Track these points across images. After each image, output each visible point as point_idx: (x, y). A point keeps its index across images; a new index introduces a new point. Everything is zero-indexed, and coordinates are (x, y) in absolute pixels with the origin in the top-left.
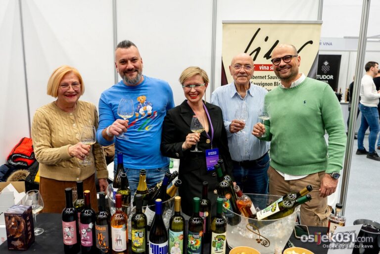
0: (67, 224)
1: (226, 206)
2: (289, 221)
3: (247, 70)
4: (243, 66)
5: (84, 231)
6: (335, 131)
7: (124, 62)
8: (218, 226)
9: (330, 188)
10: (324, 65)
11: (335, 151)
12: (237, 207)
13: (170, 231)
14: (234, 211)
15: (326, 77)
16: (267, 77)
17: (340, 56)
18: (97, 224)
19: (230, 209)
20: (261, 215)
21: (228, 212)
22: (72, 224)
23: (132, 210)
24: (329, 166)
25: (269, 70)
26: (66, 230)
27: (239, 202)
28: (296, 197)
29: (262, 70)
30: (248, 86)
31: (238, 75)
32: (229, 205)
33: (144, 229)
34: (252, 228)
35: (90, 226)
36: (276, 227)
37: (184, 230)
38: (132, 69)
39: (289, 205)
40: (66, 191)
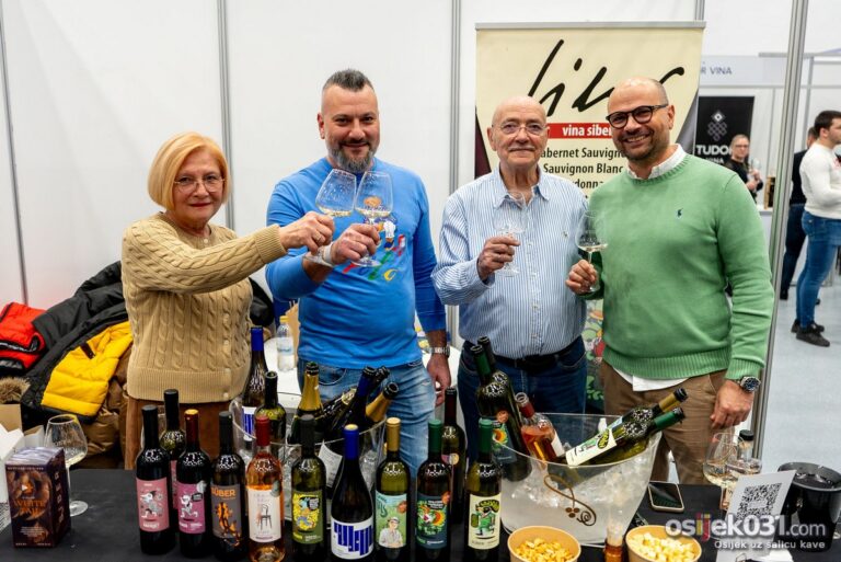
0: (148, 484)
1: (497, 438)
2: (638, 469)
3: (532, 136)
4: (523, 126)
5: (185, 499)
6: (746, 283)
7: (345, 120)
8: (483, 481)
9: (735, 413)
10: (714, 122)
11: (748, 328)
12: (522, 441)
13: (378, 494)
14: (516, 448)
15: (720, 150)
16: (580, 153)
17: (750, 100)
18: (216, 483)
19: (507, 444)
20: (576, 457)
21: (504, 452)
22: (159, 485)
23: (289, 453)
24: (733, 364)
25: (586, 136)
26: (147, 498)
27: (526, 430)
28: (651, 415)
29: (568, 137)
30: (534, 176)
31: (513, 147)
32: (504, 435)
33: (320, 492)
34: (556, 484)
35: (200, 487)
36: (610, 482)
37: (408, 492)
38: (361, 140)
39: (637, 432)
40: (143, 411)
